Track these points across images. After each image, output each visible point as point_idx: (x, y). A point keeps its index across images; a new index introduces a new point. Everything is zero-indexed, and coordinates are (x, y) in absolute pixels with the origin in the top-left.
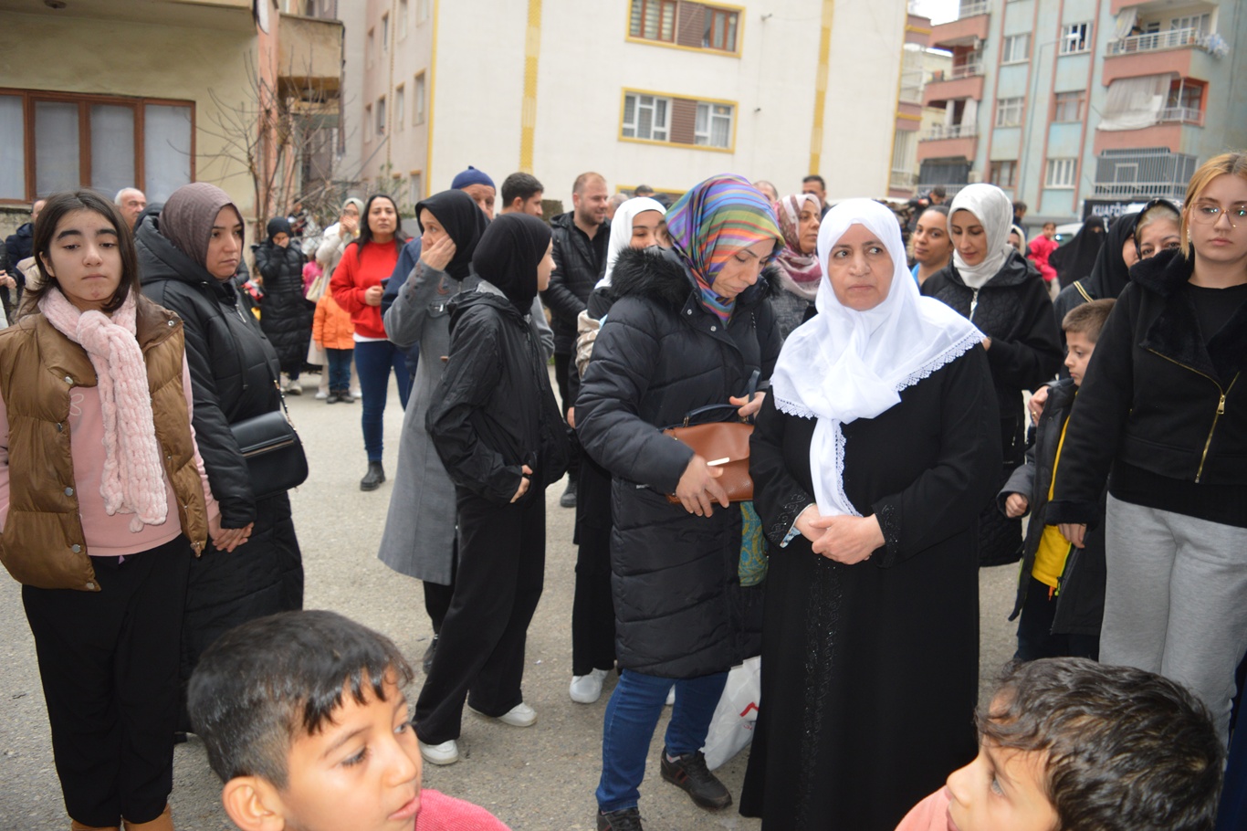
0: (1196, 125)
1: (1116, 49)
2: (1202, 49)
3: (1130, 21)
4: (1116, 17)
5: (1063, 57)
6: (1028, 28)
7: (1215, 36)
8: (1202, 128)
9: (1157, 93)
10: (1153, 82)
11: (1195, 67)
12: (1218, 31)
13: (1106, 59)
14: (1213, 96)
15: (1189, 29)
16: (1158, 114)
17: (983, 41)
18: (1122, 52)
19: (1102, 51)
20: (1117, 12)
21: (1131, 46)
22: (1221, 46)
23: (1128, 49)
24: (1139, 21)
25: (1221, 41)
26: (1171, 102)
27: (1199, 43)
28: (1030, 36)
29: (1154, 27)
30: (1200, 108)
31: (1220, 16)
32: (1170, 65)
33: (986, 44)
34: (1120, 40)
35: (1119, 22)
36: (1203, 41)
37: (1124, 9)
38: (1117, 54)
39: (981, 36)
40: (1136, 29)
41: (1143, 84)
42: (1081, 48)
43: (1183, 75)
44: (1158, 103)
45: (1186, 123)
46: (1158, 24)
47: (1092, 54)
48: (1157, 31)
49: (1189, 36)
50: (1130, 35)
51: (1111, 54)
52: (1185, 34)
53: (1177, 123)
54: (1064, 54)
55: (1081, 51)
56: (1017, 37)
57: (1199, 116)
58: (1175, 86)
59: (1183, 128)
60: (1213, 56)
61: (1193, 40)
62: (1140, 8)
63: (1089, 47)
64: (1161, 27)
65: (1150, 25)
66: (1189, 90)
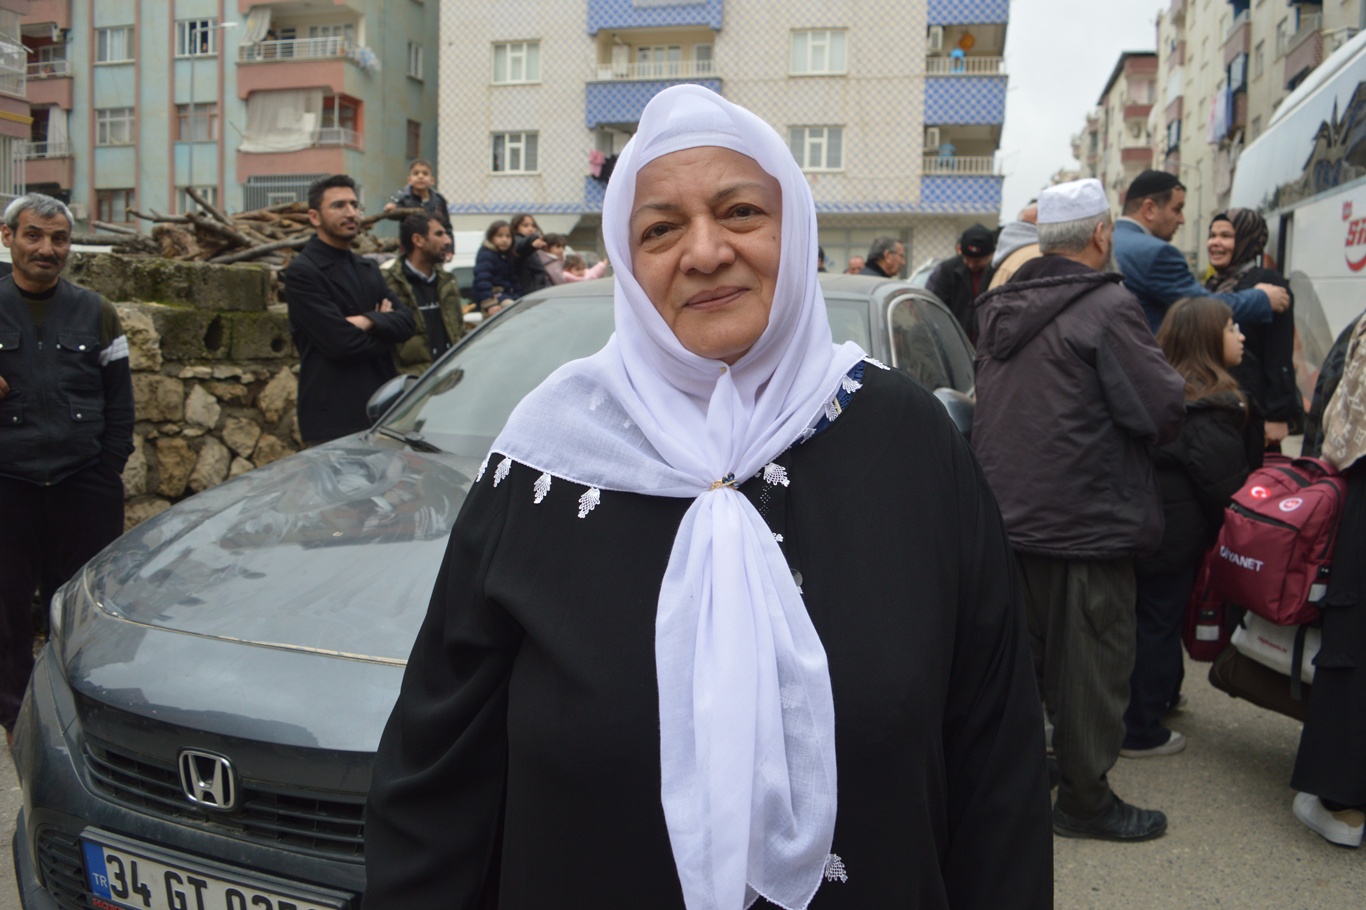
0: (356, 149)
1: (251, 55)
2: (353, 62)
3: (262, 23)
4: (246, 16)
5: (180, 59)
6: (130, 20)
7: (363, 45)
8: (362, 153)
9: (308, 110)
10: (302, 97)
11: (348, 83)
12: (368, 43)
13: (240, 65)
14: (369, 114)
15: (339, 39)
16: (312, 135)
17: (65, 32)
18: (259, 59)
19: (232, 56)
20: (247, 10)
21: (270, 52)
22: (373, 60)
23: (265, 57)
24: (273, 23)
25: (373, 56)
26: (326, 122)
27: (350, 56)
28: (132, 31)
29: (290, 33)
30: (355, 128)
31: (366, 27)
32: (320, 76)
33: (69, 36)
34: (255, 44)
35: (250, 22)
36: (354, 53)
37: (255, 8)
38: (251, 60)
39: (62, 24)
40: (271, 34)
41: (289, 98)
42: (204, 51)
43: (337, 89)
44: (310, 122)
45: (347, 147)
46: (293, 30)
47: (220, 58)
48: (293, 37)
49: (338, 47)
50: (265, 40)
51: (245, 60)
52: (335, 43)
53: (337, 147)
54: (181, 56)
55: (204, 54)
56: (116, 29)
57: (355, 139)
58: (328, 104)
59: (345, 152)
60: (365, 71)
61: (343, 51)
62: (275, 9)
63: (214, 50)
64: (297, 34)
65: (284, 31)
66: (342, 109)
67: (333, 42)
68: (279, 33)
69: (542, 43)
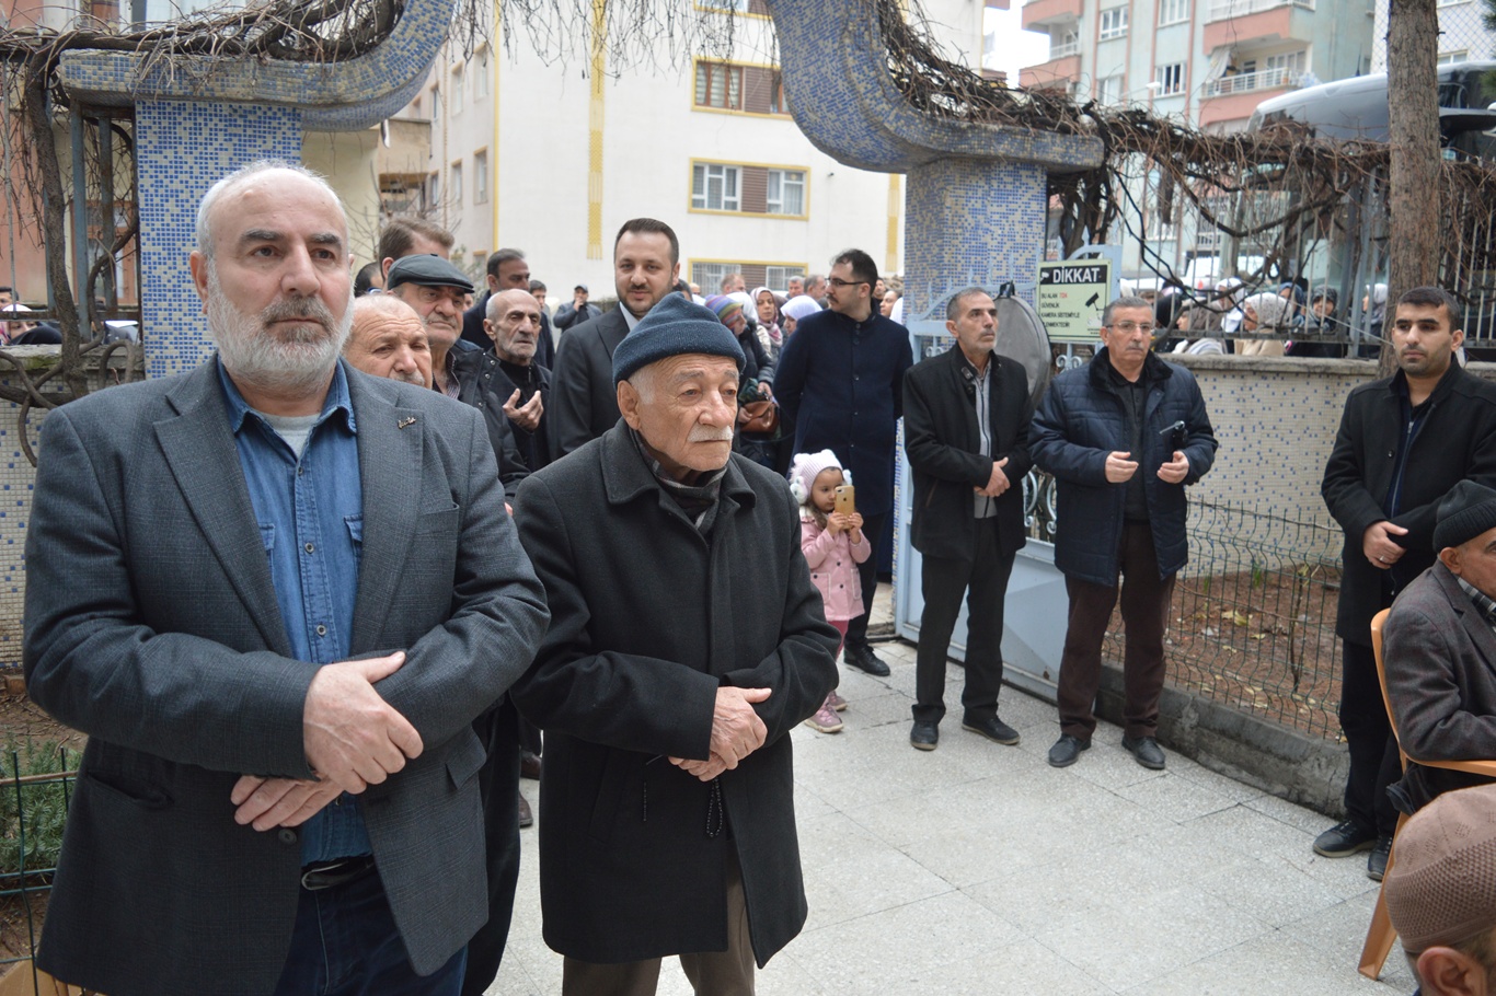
1: (1210, 91)
3: (1225, 61)
4: (1210, 57)
5: (1158, 100)
6: (1121, 70)
12: (1313, 70)
13: (1201, 101)
15: (1284, 70)
17: (1075, 84)
18: (1217, 94)
19: (1197, 95)
20: (1210, 52)
21: (1225, 88)
23: (1222, 92)
24: (1233, 60)
27: (1293, 83)
28: (1123, 79)
29: (1250, 67)
31: (1314, 54)
33: (1078, 87)
34: (1214, 81)
35: (1212, 61)
36: (1297, 81)
37: (1217, 49)
38: (1212, 96)
39: (1073, 79)
40: (1231, 69)
42: (1176, 90)
46: (1254, 63)
47: (1188, 97)
48: (1253, 70)
49: (1282, 77)
50: (1224, 75)
51: (1206, 96)
52: (1279, 73)
54: (1159, 96)
55: (1176, 94)
56: (1110, 79)
61: (1286, 80)
62: (1234, 47)
63: (1184, 88)
64: (1257, 66)
65: (1247, 64)
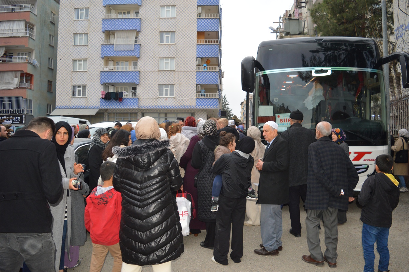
0: (31, 89)
2: (30, 63)
7: (34, 59)
8: (33, 90)
9: (16, 77)
10: (13, 73)
11: (29, 70)
14: (35, 79)
16: (17, 85)
21: (4, 60)
22: (37, 63)
24: (6, 51)
26: (21, 81)
29: (11, 55)
30: (31, 83)
31: (35, 54)
32: (20, 68)
36: (31, 61)
40: (5, 54)
41: (10, 74)
43: (25, 72)
44: (16, 81)
45: (28, 88)
46: (13, 54)
48: (12, 56)
50: (3, 56)
53: (25, 88)
57: (31, 86)
58: (22, 75)
59: (27, 90)
60: (34, 66)
61: (27, 60)
62: (6, 47)
65: (9, 54)
66: (27, 77)
67: (24, 58)
68: (8, 54)
69: (88, 60)
